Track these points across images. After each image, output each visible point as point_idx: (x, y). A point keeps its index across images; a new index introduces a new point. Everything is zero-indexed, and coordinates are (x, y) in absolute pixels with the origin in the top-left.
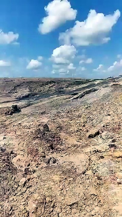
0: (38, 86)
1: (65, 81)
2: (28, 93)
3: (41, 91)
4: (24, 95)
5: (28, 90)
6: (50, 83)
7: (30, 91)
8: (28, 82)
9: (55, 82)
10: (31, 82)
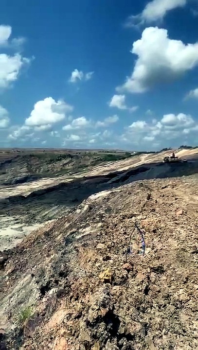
0: (42, 163)
1: (90, 155)
2: (24, 174)
3: (48, 171)
4: (18, 178)
5: (25, 169)
6: (64, 157)
7: (30, 171)
8: (24, 157)
9: (72, 157)
10: (31, 156)
